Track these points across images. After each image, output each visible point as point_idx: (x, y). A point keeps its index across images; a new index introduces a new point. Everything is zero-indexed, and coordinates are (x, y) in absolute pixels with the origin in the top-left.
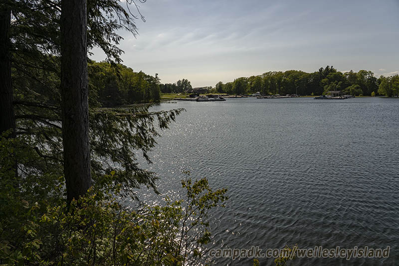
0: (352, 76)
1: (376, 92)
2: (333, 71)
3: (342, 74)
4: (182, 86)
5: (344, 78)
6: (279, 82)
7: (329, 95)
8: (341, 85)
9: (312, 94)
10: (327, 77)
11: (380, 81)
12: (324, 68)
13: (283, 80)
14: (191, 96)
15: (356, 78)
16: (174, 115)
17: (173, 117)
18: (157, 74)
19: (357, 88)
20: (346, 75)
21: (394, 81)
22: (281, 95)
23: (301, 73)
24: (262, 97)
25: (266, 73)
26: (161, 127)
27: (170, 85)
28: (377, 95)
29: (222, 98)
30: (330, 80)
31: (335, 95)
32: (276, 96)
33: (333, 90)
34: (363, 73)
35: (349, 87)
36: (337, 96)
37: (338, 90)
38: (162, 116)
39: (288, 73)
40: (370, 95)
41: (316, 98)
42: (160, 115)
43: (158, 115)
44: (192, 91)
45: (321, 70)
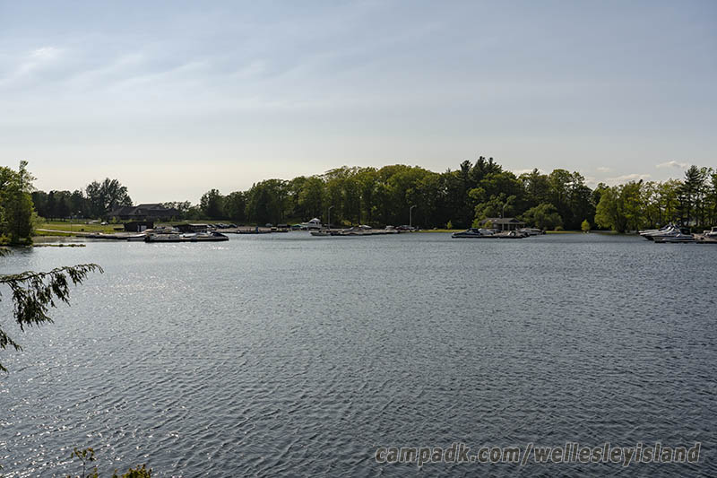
0: (537, 180)
1: (591, 221)
2: (493, 169)
3: (514, 177)
4: (102, 199)
5: (519, 185)
6: (367, 193)
7: (488, 227)
8: (513, 204)
9: (449, 225)
10: (481, 185)
11: (597, 195)
12: (474, 163)
13: (376, 190)
14: (129, 228)
15: (546, 187)
16: (64, 283)
17: (62, 289)
18: (25, 163)
19: (550, 211)
20: (524, 179)
21: (627, 196)
22: (373, 228)
23: (420, 173)
24: (324, 231)
25: (336, 171)
26: (20, 321)
27: (64, 195)
28: (594, 228)
29: (219, 234)
30: (490, 191)
31: (500, 228)
32: (360, 229)
33: (497, 217)
34: (561, 175)
35: (531, 210)
36: (506, 229)
37: (507, 215)
38: (25, 286)
39: (388, 172)
40: (578, 228)
41: (457, 236)
42: (20, 284)
43: (14, 286)
44: (133, 213)
45: (466, 166)
